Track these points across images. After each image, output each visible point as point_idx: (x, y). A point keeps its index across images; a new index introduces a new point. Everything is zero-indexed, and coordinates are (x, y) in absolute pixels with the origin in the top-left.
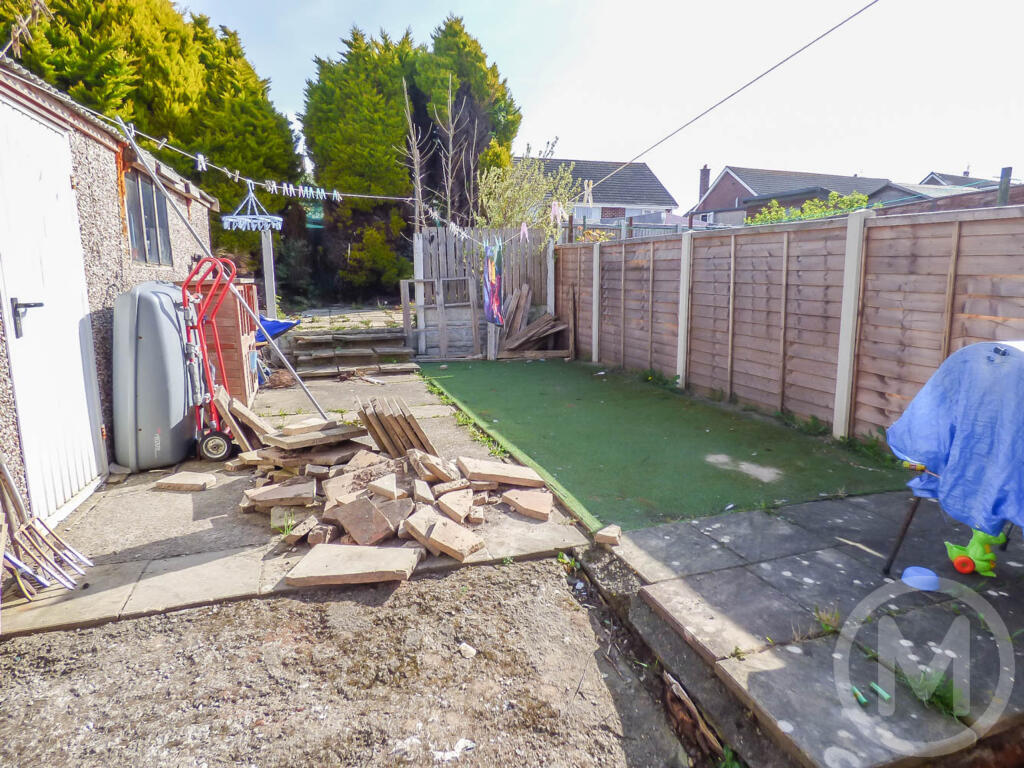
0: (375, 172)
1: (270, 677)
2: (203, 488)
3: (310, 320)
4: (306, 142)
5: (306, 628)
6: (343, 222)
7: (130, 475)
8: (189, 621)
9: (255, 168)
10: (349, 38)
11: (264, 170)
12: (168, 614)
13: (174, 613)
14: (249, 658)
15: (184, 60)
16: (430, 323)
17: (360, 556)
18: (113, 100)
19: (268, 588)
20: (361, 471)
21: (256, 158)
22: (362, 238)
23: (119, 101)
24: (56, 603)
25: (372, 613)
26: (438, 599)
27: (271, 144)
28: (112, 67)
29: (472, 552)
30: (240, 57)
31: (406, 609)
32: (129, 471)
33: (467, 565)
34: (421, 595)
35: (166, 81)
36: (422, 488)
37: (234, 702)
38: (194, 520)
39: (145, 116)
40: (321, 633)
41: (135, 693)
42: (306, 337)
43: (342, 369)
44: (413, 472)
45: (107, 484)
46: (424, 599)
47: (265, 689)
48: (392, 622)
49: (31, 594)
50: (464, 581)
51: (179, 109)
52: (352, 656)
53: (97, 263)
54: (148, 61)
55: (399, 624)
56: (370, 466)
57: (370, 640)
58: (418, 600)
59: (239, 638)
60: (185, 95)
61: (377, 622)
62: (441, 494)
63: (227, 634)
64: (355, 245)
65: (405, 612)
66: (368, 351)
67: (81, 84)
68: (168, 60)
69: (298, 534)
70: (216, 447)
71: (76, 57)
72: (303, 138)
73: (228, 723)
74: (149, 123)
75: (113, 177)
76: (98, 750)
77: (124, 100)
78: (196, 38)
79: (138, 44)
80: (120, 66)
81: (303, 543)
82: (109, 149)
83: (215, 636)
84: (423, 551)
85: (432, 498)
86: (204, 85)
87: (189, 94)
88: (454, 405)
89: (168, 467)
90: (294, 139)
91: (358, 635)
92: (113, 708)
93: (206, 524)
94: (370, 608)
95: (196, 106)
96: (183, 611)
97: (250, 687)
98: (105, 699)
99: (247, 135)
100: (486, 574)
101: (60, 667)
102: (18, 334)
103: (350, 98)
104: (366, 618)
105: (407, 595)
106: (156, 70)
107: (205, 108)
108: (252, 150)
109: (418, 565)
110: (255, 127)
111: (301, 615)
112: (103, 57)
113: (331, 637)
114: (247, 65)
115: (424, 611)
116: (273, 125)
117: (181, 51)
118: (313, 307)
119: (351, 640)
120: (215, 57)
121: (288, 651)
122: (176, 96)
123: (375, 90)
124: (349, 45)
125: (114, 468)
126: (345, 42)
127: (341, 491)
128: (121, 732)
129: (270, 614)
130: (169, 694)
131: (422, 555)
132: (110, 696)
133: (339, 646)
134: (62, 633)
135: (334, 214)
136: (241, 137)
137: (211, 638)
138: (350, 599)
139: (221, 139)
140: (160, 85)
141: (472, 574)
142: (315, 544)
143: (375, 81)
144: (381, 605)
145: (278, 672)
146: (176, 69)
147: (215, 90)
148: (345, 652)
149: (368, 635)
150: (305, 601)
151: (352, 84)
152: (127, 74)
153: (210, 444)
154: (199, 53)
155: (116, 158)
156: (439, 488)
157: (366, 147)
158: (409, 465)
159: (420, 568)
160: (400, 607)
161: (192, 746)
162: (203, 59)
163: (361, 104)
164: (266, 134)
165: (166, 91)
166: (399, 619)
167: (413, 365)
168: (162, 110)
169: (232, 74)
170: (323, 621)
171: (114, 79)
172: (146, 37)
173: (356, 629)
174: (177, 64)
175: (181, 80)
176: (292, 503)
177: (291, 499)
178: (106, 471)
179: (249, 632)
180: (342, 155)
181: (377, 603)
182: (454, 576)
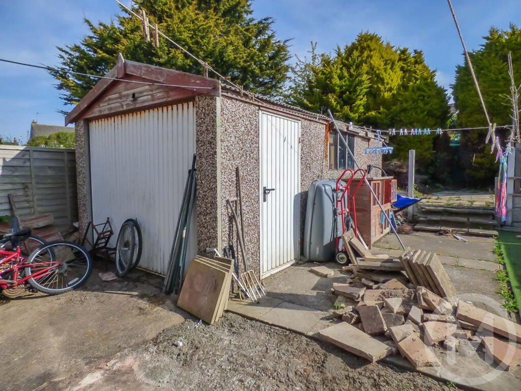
0: (497, 110)
1: (287, 375)
2: (326, 276)
3: (436, 197)
4: (454, 99)
5: (315, 361)
6: (472, 142)
7: (307, 262)
8: (277, 333)
9: (421, 117)
10: (488, 35)
11: (427, 117)
12: (272, 327)
13: (274, 327)
14: (285, 361)
15: (393, 72)
16: (515, 206)
17: (358, 337)
18: (359, 97)
19: (311, 334)
20: (386, 290)
21: (422, 112)
22: (484, 150)
23: (362, 97)
24: (246, 305)
25: (348, 371)
26: (387, 383)
27: (431, 104)
28: (360, 83)
29: (426, 366)
30: (421, 63)
31: (366, 379)
32: (306, 261)
33: (419, 372)
34: (379, 376)
35: (383, 83)
36: (416, 313)
37: (269, 377)
38: (312, 289)
39: (372, 101)
40: (319, 368)
41: (244, 353)
42: (427, 208)
43: (443, 228)
44: (416, 300)
45: (297, 264)
46: (379, 379)
47: (283, 380)
48: (354, 381)
49: (243, 299)
50: (411, 381)
51: (387, 95)
52: (325, 387)
53: (309, 171)
54: (376, 76)
55: (358, 385)
56: (395, 289)
57: (337, 384)
58: (376, 377)
59: (288, 351)
60: (391, 87)
61: (347, 377)
62: (427, 320)
63: (284, 346)
64: (479, 155)
65: (365, 380)
66: (464, 219)
67: (348, 93)
68: (385, 74)
69: (338, 313)
70: (342, 258)
71: (347, 82)
72: (453, 97)
73: (261, 385)
74: (373, 104)
75: (323, 135)
76: (223, 367)
77: (364, 96)
78: (400, 60)
79: (373, 70)
80: (363, 81)
81: (340, 318)
82: (323, 124)
83: (280, 345)
84: (394, 350)
85: (419, 320)
86: (401, 81)
87: (393, 87)
88: (504, 265)
89: (321, 263)
90: (447, 99)
91: (334, 378)
92: (235, 354)
93: (314, 293)
94: (348, 368)
95: (395, 92)
96: (277, 328)
97: (278, 375)
98: (236, 349)
99: (419, 101)
100: (429, 384)
101: (233, 330)
102: (265, 200)
103: (483, 70)
104: (343, 372)
105: (371, 371)
106: (379, 79)
107: (400, 92)
108: (421, 108)
109: (387, 357)
110: (424, 96)
111: (316, 353)
112: (357, 79)
113: (321, 372)
114: (425, 67)
115: (376, 385)
116: (434, 93)
117: (391, 68)
118: (447, 190)
119: (329, 378)
120: (408, 66)
121: (301, 367)
122: (386, 89)
123: (501, 61)
124: (487, 38)
125: (302, 257)
126: (484, 38)
127: (370, 298)
128: (232, 365)
129: (305, 346)
130: (252, 360)
131: (393, 352)
132: (238, 349)
133: (322, 379)
134: (241, 317)
135: (466, 138)
136: (416, 103)
137: (279, 345)
138: (342, 358)
139: (405, 105)
140: (380, 86)
141: (419, 380)
142: (344, 321)
143: (502, 56)
144: (355, 369)
145: (291, 375)
146: (388, 77)
147: (405, 82)
148: (323, 383)
149: (338, 382)
150: (322, 348)
151: (485, 61)
152: (367, 84)
153: (340, 256)
154: (400, 67)
155: (326, 127)
156: (427, 316)
157: (491, 96)
158: (415, 295)
159: (388, 359)
160: (364, 376)
161: (245, 386)
162: (402, 69)
163: (490, 72)
164: (429, 99)
165: (382, 88)
166: (359, 382)
167: (496, 233)
168: (379, 97)
169: (415, 72)
170: (323, 362)
171: (360, 88)
172: (376, 66)
173: (335, 375)
174: (389, 74)
175: (390, 82)
176: (348, 296)
177: (348, 294)
178: (299, 258)
179: (293, 350)
180: (474, 103)
181: (354, 367)
182: (407, 375)
